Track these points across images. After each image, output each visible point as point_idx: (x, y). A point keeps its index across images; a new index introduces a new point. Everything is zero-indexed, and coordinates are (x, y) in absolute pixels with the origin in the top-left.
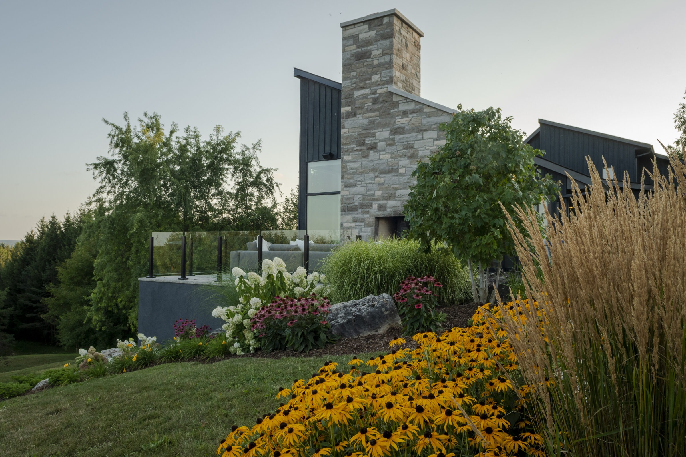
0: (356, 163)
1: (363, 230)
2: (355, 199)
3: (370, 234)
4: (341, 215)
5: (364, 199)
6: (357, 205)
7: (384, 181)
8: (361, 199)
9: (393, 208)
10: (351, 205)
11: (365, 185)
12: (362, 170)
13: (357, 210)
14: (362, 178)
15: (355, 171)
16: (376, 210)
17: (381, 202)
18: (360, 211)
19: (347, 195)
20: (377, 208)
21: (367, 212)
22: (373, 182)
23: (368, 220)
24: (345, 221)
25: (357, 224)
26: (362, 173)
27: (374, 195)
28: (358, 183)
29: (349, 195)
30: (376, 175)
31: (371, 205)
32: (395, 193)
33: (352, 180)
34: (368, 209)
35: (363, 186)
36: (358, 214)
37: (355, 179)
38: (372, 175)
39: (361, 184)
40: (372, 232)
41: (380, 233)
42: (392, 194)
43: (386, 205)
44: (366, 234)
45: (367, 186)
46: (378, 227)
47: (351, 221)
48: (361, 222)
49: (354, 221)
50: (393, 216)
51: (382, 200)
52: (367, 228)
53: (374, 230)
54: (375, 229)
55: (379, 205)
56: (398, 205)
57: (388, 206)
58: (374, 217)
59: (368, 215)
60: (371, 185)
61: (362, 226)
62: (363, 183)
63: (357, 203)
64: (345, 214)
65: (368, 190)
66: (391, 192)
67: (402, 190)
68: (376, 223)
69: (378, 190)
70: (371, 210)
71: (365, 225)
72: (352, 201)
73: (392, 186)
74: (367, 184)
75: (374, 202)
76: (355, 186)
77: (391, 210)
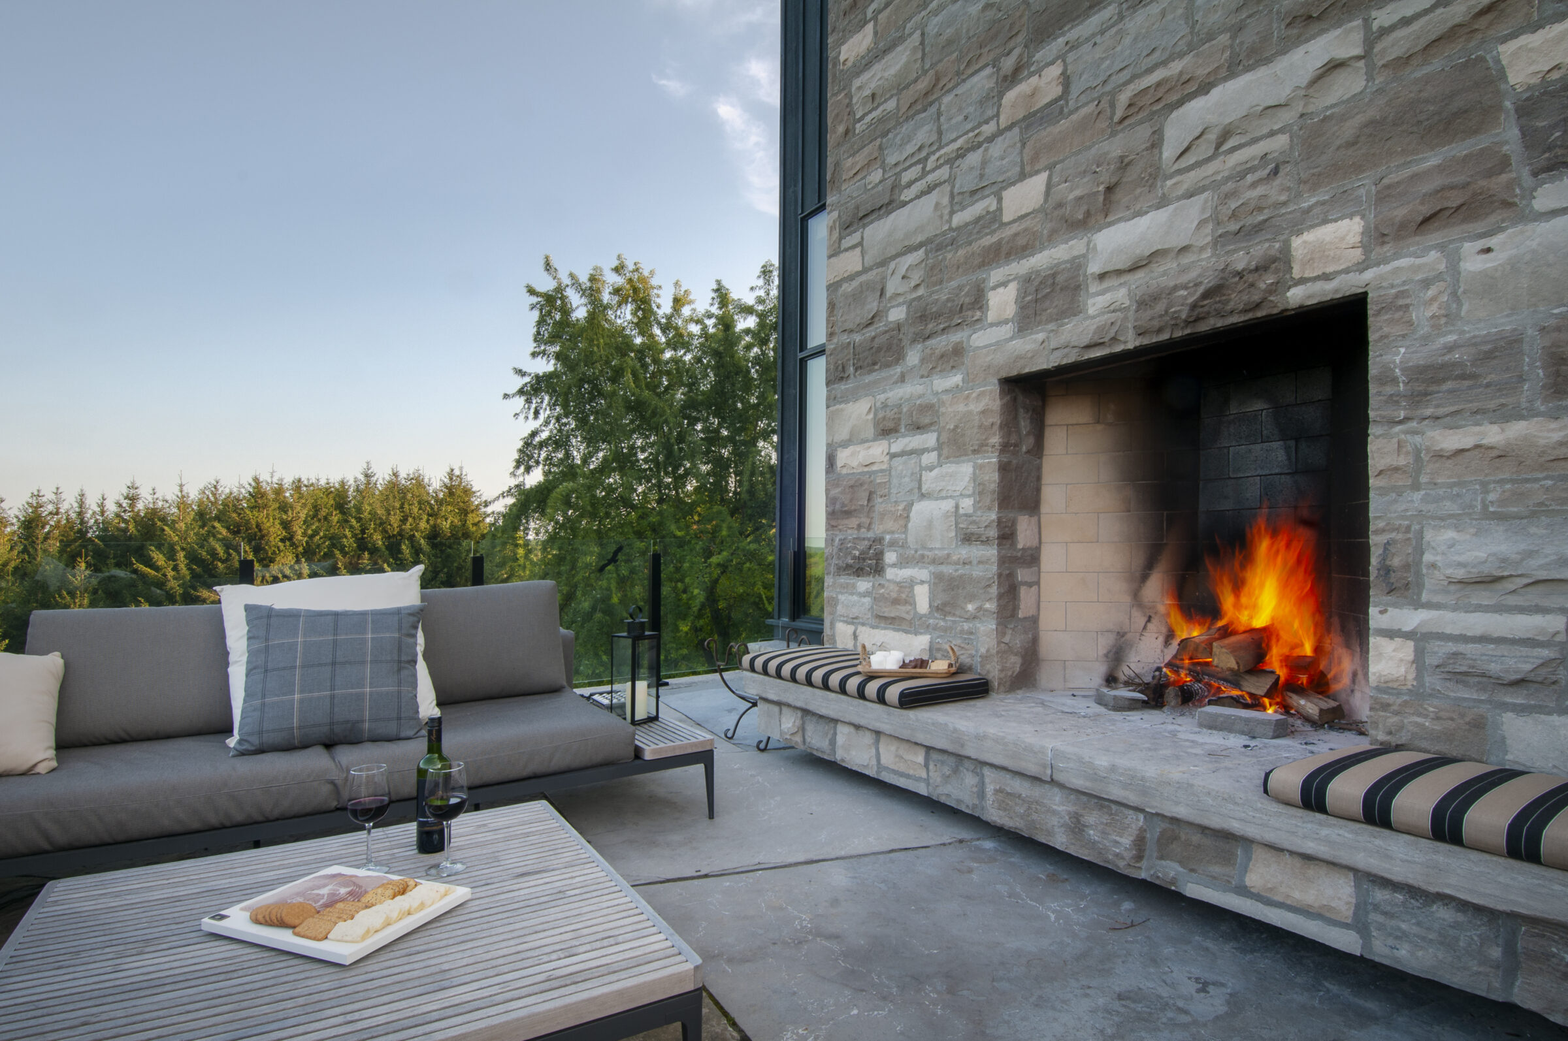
0: (899, 49)
1: (929, 478)
2: (890, 290)
3: (967, 504)
4: (831, 400)
5: (934, 273)
6: (899, 327)
7: (1066, 80)
8: (916, 278)
9: (1140, 275)
10: (870, 332)
11: (944, 173)
12: (922, 85)
13: (899, 357)
14: (924, 135)
15: (891, 105)
16: (1007, 330)
17: (1040, 260)
18: (913, 357)
19: (851, 278)
20: (1011, 310)
21: (954, 357)
22: (989, 129)
23: (953, 411)
24: (843, 434)
25: (898, 445)
26: (926, 100)
27: (993, 219)
28: (906, 177)
29: (865, 270)
30: (1008, 64)
31: (978, 300)
32: (1156, 143)
33: (876, 176)
34: (955, 337)
35: (929, 190)
36: (902, 379)
37: (891, 160)
38: (982, 81)
39: (925, 173)
40: (980, 491)
41: (1053, 496)
42: (1124, 164)
43: (1077, 265)
44: (947, 505)
45: (951, 180)
46: (1038, 449)
47: (870, 432)
48: (919, 428)
49: (886, 431)
50: (1131, 342)
51: (1052, 238)
52: (949, 468)
53: (992, 477)
54: (1003, 468)
55: (1027, 280)
56: (1176, 241)
57: (1094, 268)
58: (993, 387)
59: (956, 379)
60: (974, 158)
61: (929, 458)
62: (930, 164)
63: (897, 314)
64: (845, 399)
65: (957, 202)
66: (1115, 148)
67: (1216, 92)
68: (1009, 425)
69: (1023, 176)
70: (980, 339)
71: (939, 447)
72: (873, 305)
73: (1124, 98)
74: (950, 161)
75: (996, 275)
76: (888, 205)
77: (1120, 294)
